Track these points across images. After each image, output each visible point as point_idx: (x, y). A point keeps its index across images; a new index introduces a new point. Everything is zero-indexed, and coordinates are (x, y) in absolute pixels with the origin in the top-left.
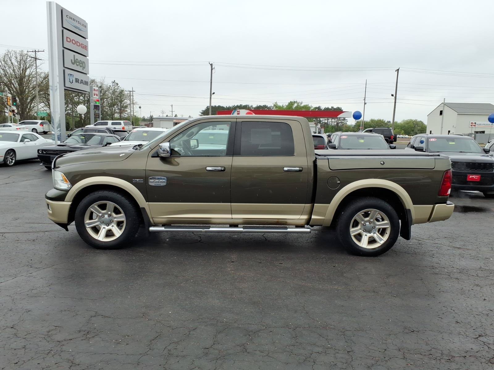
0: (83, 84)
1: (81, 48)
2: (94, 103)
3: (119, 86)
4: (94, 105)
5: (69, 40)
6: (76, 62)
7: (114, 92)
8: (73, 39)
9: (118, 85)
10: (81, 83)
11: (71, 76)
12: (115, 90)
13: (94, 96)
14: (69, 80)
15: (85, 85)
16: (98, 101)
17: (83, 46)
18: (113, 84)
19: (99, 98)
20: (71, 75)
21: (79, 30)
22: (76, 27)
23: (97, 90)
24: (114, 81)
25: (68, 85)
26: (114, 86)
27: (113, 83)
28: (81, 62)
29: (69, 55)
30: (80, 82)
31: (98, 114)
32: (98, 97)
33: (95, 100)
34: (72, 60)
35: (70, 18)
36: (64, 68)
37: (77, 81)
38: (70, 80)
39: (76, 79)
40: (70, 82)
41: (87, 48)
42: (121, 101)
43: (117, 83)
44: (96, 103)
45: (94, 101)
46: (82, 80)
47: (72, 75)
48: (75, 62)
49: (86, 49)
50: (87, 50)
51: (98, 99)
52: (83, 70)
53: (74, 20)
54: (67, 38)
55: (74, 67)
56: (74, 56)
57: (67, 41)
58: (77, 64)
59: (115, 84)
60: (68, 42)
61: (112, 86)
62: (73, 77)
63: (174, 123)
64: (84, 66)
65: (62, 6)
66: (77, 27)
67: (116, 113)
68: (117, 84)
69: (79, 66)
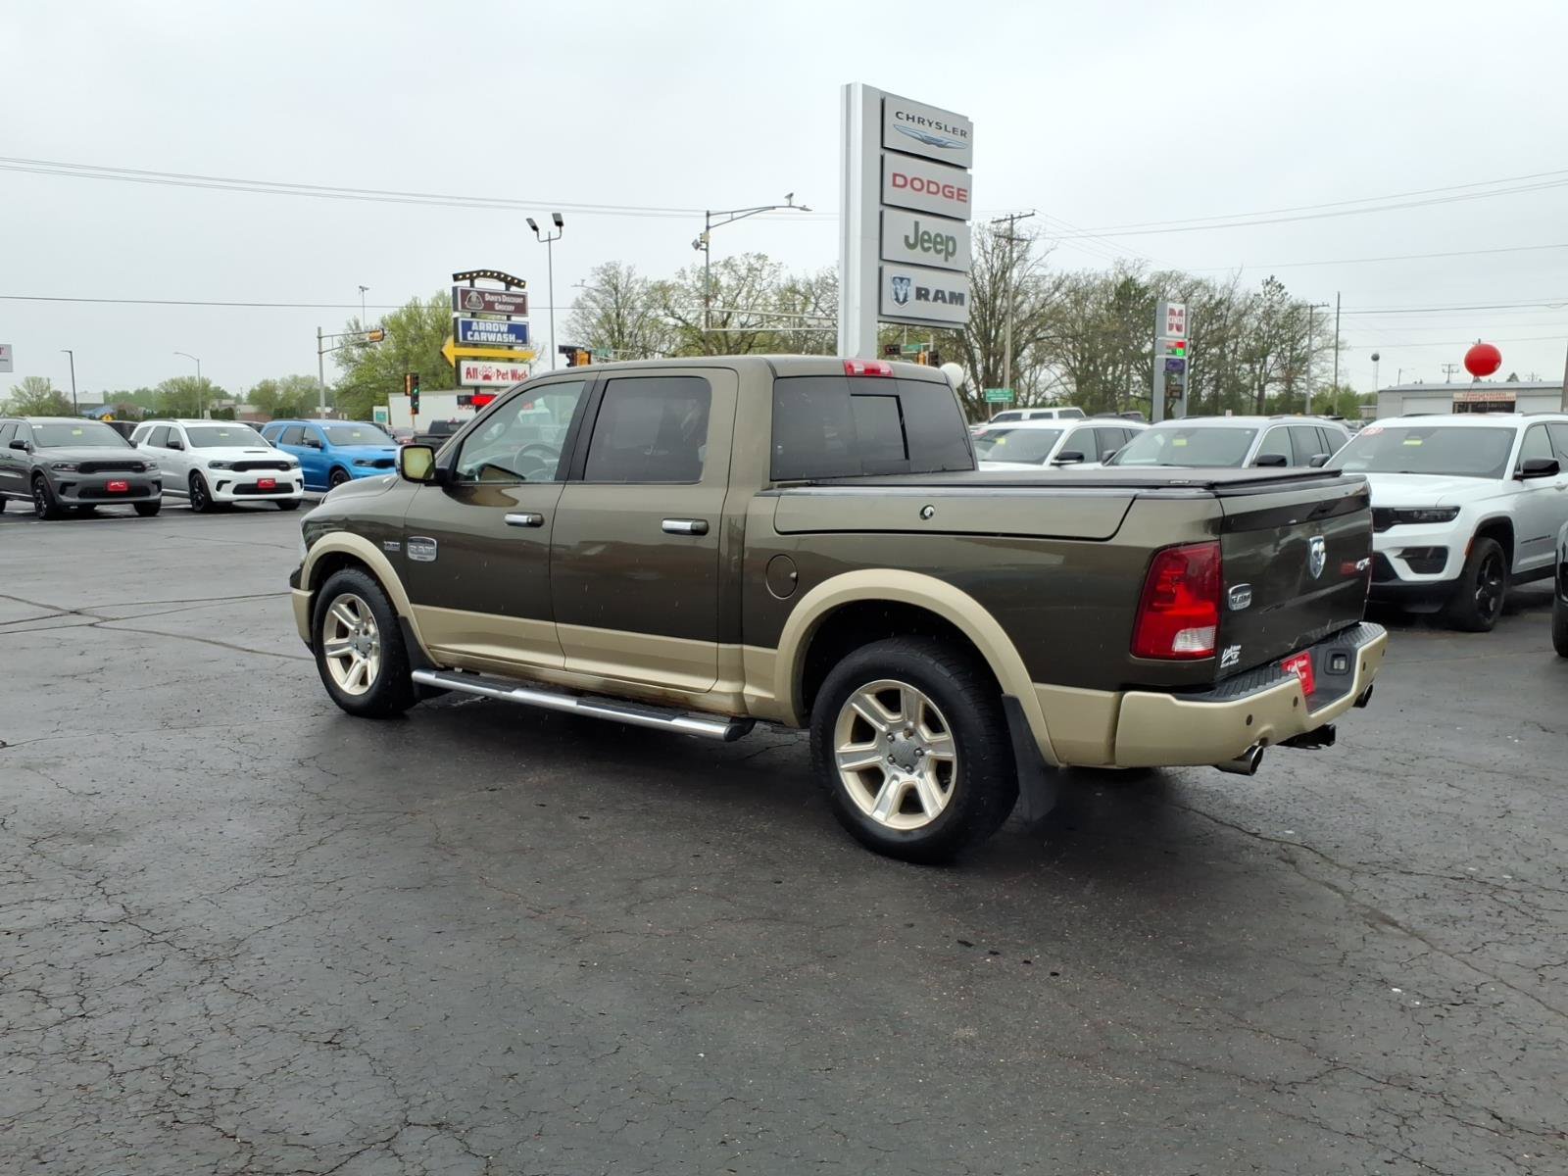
0: (944, 301)
1: (944, 198)
2: (1168, 354)
3: (1286, 294)
4: (1167, 360)
5: (900, 181)
6: (923, 241)
7: (1269, 314)
8: (913, 176)
9: (1283, 291)
10: (936, 299)
11: (901, 282)
12: (1271, 306)
13: (1169, 333)
14: (893, 293)
15: (951, 302)
16: (1181, 345)
17: (950, 192)
18: (1267, 289)
19: (1185, 337)
20: (902, 279)
21: (939, 146)
22: (928, 141)
23: (1181, 311)
24: (1272, 278)
25: (891, 308)
26: (1268, 296)
27: (1268, 283)
28: (939, 240)
29: (901, 225)
30: (931, 296)
31: (1177, 388)
32: (1182, 334)
33: (1173, 344)
34: (907, 238)
35: (908, 118)
36: (882, 263)
37: (922, 294)
38: (896, 294)
39: (919, 290)
40: (897, 299)
41: (965, 196)
42: (1294, 342)
43: (1280, 285)
44: (1174, 353)
45: (1169, 347)
46: (943, 292)
47: (905, 281)
48: (919, 240)
49: (962, 200)
50: (965, 201)
51: (1180, 340)
52: (946, 260)
53: (921, 121)
54: (895, 175)
55: (917, 255)
56: (917, 224)
57: (895, 185)
58: (926, 245)
59: (1274, 288)
60: (898, 186)
61: (1263, 296)
62: (908, 286)
63: (1455, 403)
64: (951, 250)
65: (882, 89)
66: (933, 139)
67: (1273, 380)
68: (1281, 287)
69: (932, 250)
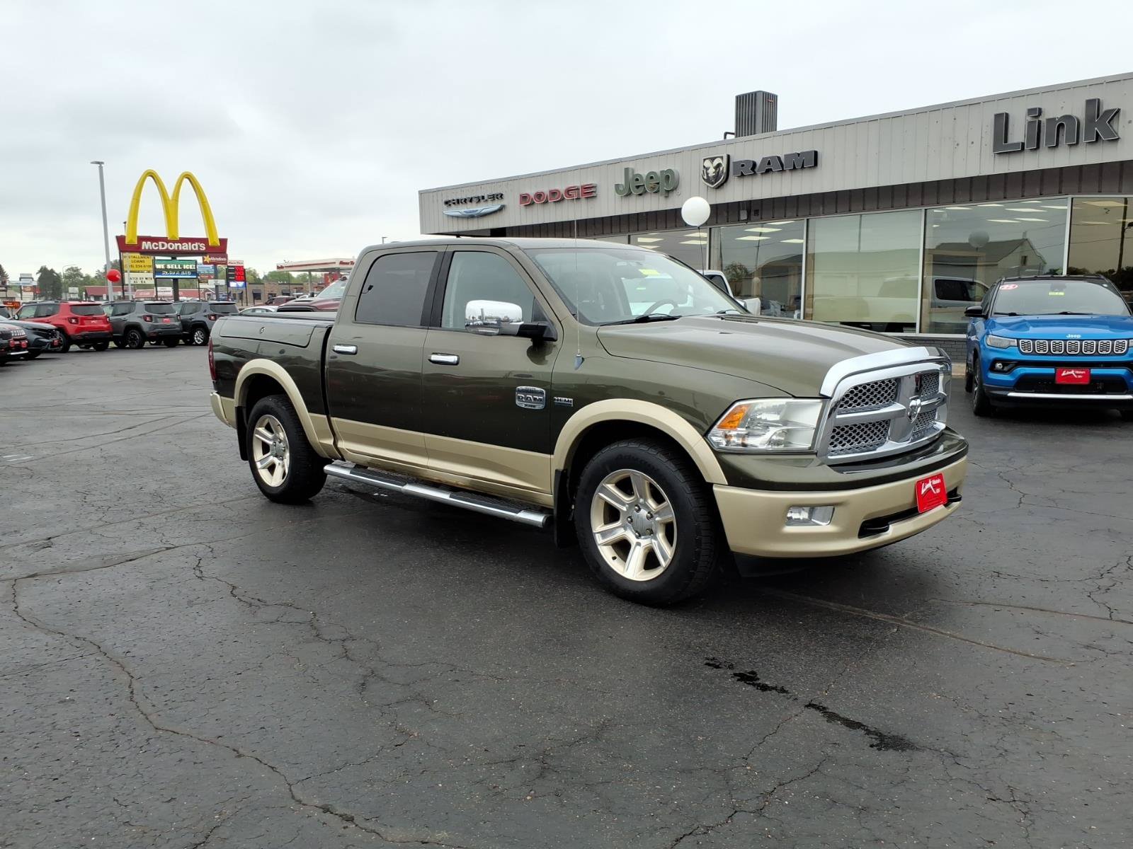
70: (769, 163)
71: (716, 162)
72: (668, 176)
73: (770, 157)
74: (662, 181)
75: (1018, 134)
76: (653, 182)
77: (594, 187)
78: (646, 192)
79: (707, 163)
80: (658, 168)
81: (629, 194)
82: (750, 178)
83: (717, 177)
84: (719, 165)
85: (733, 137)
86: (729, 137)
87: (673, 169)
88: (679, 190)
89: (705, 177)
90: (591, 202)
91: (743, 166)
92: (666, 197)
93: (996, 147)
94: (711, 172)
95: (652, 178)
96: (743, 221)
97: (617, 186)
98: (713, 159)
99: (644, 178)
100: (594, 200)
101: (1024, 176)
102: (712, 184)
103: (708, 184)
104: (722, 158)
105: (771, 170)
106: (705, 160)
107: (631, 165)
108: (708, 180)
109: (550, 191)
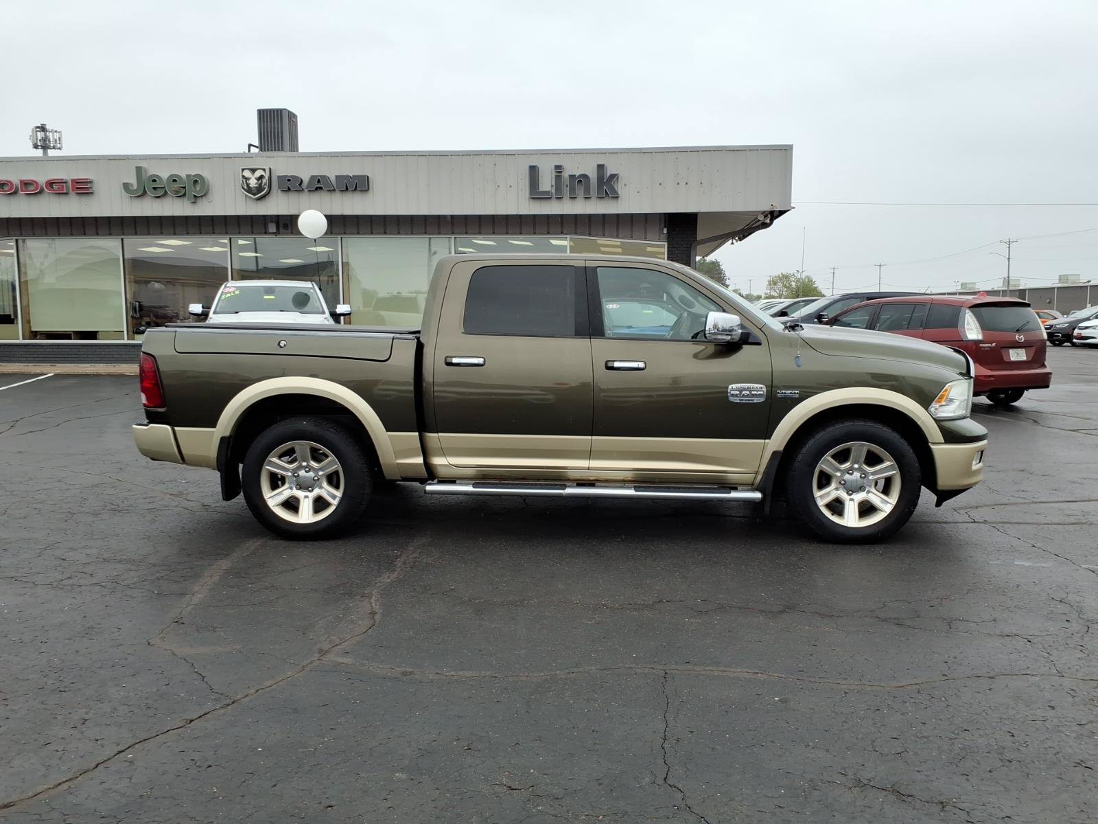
70: (319, 181)
71: (258, 174)
72: (197, 180)
73: (321, 176)
74: (189, 186)
75: (546, 184)
76: (176, 186)
77: (91, 182)
78: (166, 193)
79: (247, 174)
80: (183, 172)
81: (144, 194)
82: (296, 193)
83: (260, 189)
84: (261, 177)
85: (257, 150)
86: (254, 150)
87: (204, 175)
88: (210, 197)
89: (245, 187)
90: (84, 199)
91: (289, 180)
92: (194, 202)
93: (531, 193)
94: (253, 183)
95: (175, 181)
96: (273, 233)
97: (126, 186)
98: (253, 171)
99: (165, 181)
100: (90, 195)
101: (548, 218)
102: (254, 194)
103: (247, 194)
104: (264, 170)
105: (321, 188)
106: (243, 170)
107: (143, 164)
108: (249, 190)
109: (21, 181)
